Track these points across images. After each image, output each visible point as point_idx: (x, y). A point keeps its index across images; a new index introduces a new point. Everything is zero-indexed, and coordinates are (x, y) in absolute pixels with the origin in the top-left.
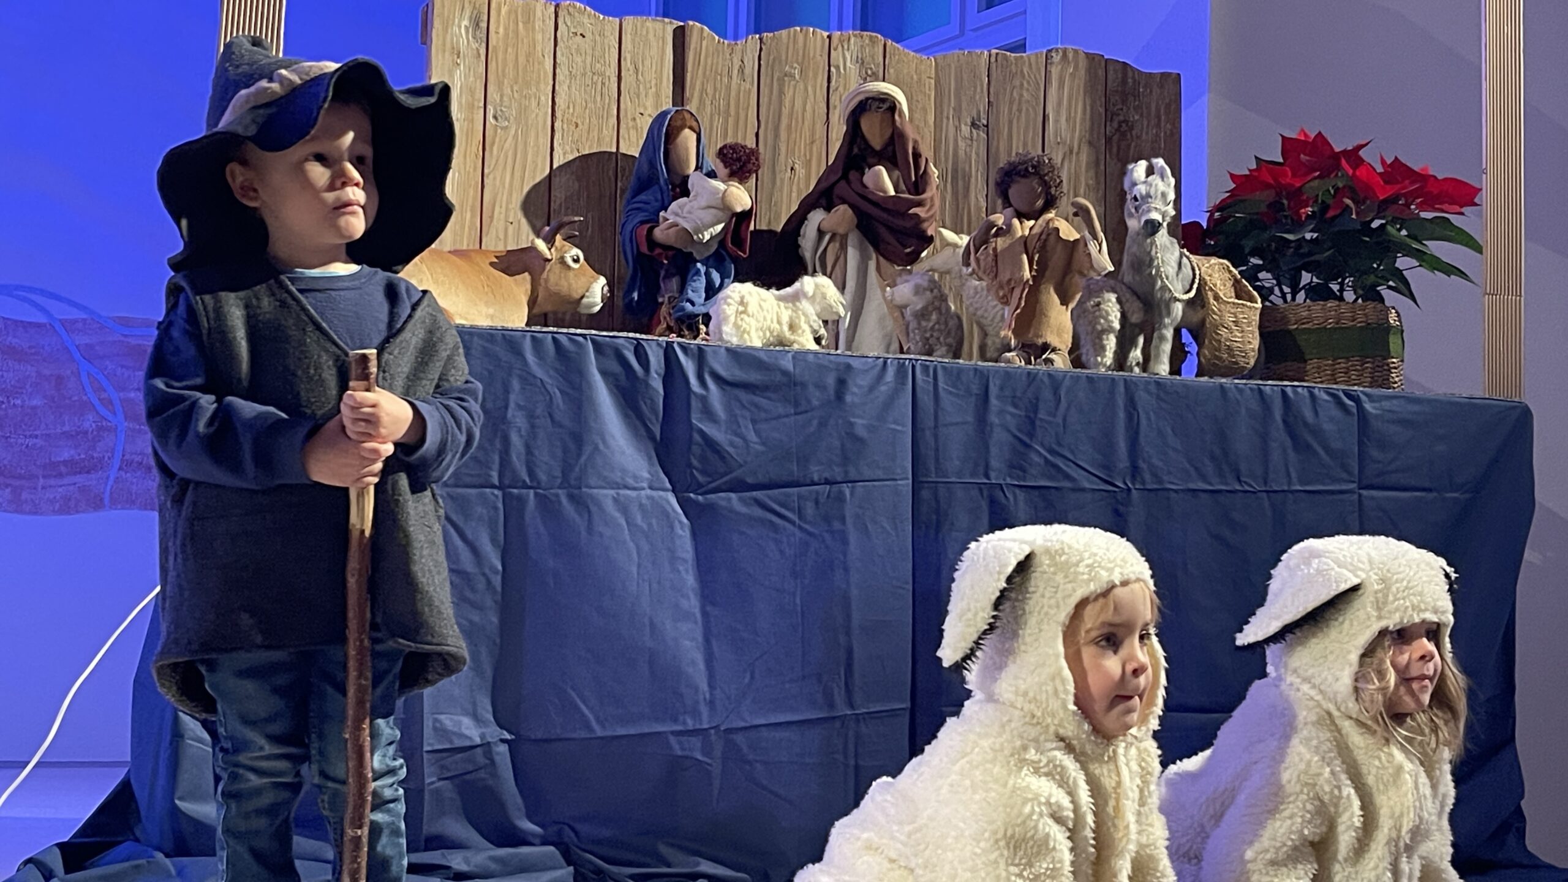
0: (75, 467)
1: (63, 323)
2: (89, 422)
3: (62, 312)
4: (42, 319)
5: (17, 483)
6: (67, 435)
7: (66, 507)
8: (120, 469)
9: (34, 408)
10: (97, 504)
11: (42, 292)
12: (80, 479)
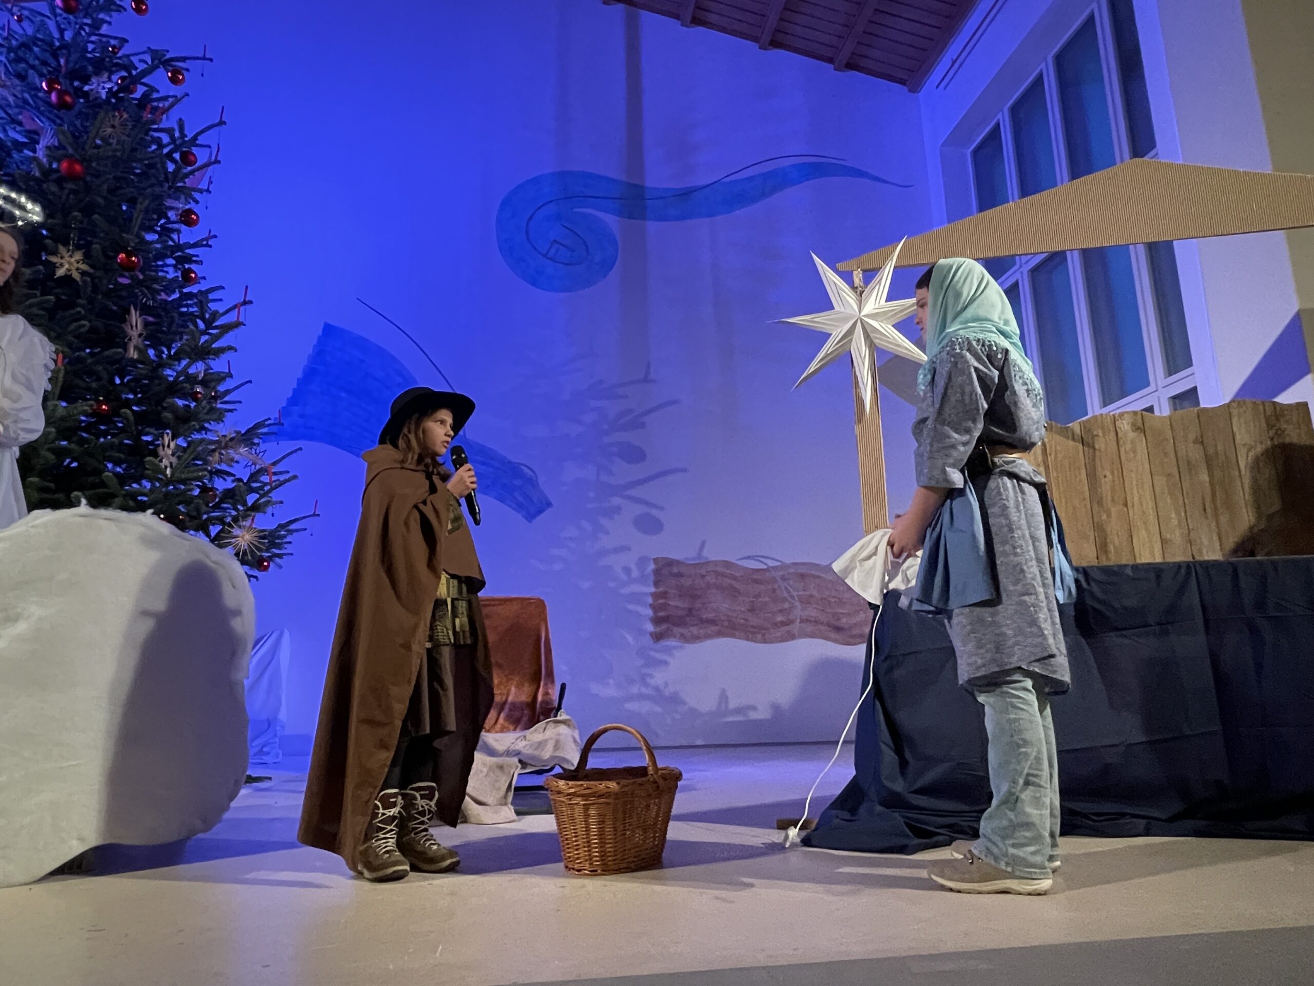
0: (784, 624)
1: (772, 567)
2: (786, 605)
3: (772, 563)
4: (764, 567)
5: (763, 632)
6: (780, 611)
7: (783, 639)
8: (800, 623)
9: (766, 602)
10: (792, 637)
11: (763, 557)
12: (786, 628)
